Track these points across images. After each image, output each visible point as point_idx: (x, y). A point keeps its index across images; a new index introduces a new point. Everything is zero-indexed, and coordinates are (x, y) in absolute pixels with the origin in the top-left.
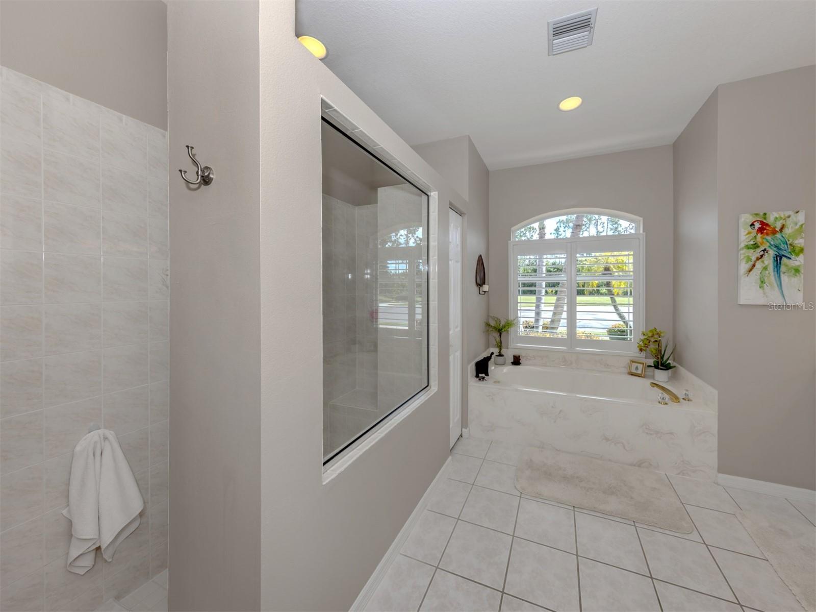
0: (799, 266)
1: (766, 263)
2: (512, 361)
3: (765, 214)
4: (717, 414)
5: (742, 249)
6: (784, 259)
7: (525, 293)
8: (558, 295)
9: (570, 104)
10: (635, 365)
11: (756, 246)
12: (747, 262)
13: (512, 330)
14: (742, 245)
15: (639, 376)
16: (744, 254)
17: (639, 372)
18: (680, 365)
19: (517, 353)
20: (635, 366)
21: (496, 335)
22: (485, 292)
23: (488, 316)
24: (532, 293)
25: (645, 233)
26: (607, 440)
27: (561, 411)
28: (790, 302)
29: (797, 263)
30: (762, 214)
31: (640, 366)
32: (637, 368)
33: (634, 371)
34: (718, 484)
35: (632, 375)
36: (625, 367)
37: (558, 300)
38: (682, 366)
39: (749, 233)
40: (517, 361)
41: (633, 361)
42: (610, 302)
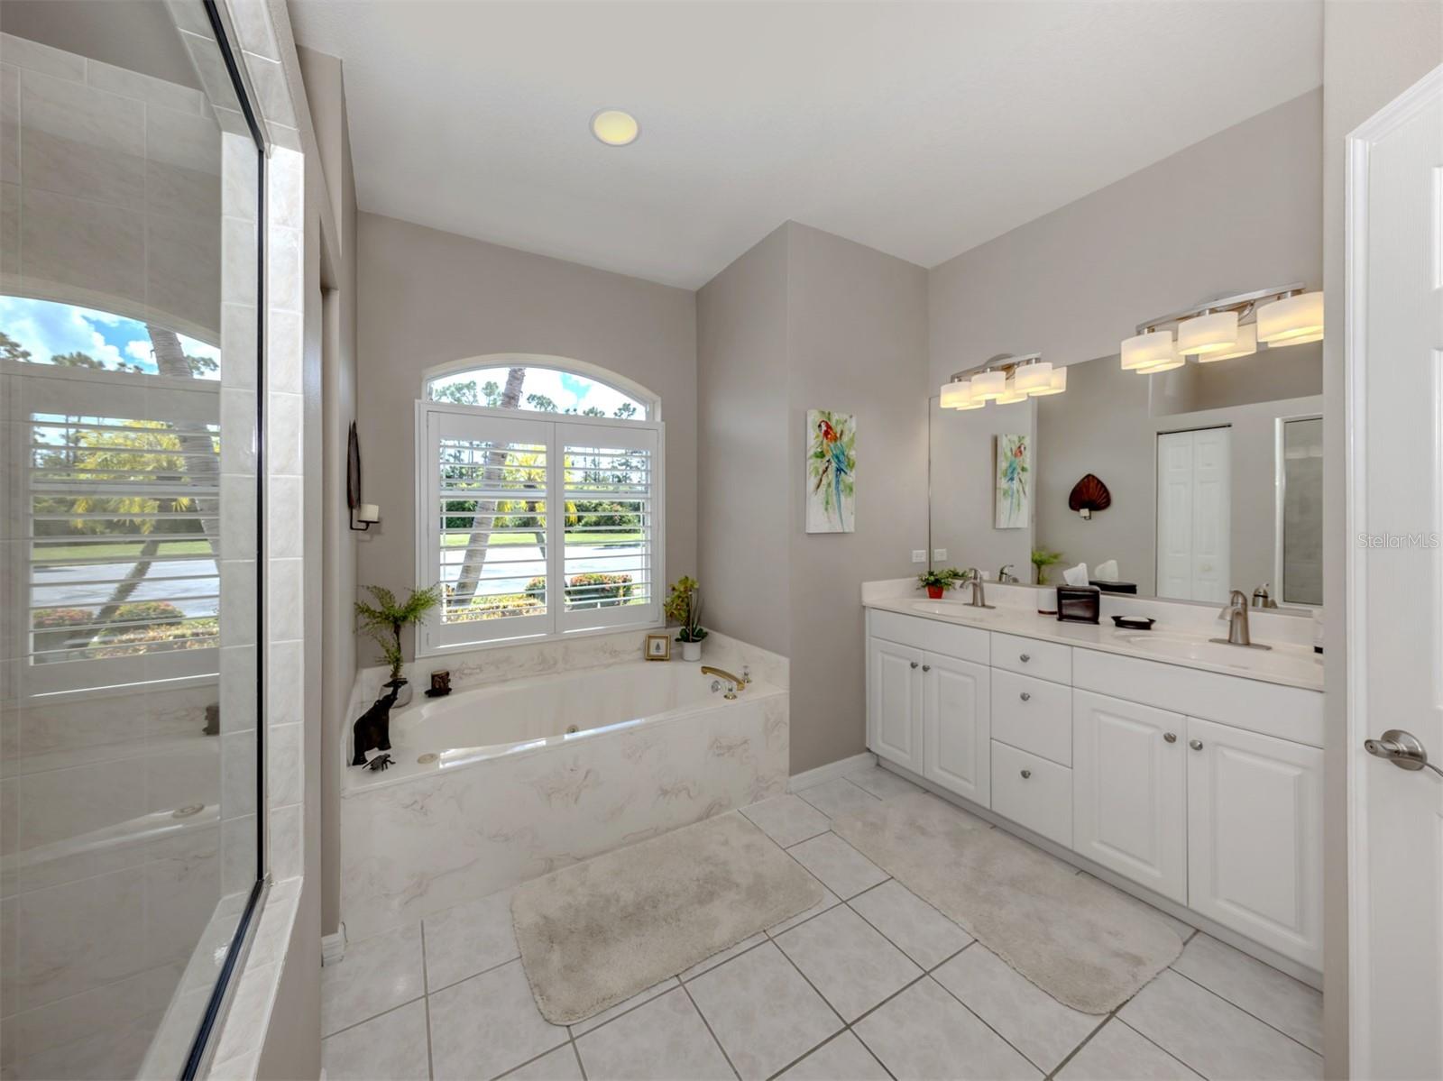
0: (852, 483)
1: (830, 477)
2: (430, 688)
3: (829, 414)
4: (788, 692)
5: (811, 458)
6: (842, 473)
7: (452, 524)
8: (474, 527)
9: (617, 130)
10: (654, 643)
11: (821, 455)
12: (816, 476)
13: (425, 614)
14: (811, 453)
15: (662, 660)
16: (813, 464)
17: (662, 652)
18: (710, 628)
19: (438, 667)
20: (655, 645)
21: (388, 633)
22: (368, 523)
23: (358, 586)
24: (466, 523)
25: (664, 423)
26: (665, 793)
27: (588, 773)
28: (847, 531)
29: (851, 480)
30: (827, 412)
31: (663, 643)
32: (658, 647)
33: (653, 652)
34: (791, 793)
35: (652, 660)
36: (639, 649)
37: (474, 539)
38: (717, 631)
39: (817, 437)
40: (439, 687)
41: (650, 637)
42: (535, 541)
